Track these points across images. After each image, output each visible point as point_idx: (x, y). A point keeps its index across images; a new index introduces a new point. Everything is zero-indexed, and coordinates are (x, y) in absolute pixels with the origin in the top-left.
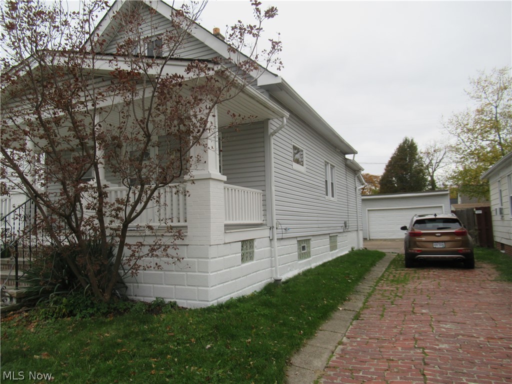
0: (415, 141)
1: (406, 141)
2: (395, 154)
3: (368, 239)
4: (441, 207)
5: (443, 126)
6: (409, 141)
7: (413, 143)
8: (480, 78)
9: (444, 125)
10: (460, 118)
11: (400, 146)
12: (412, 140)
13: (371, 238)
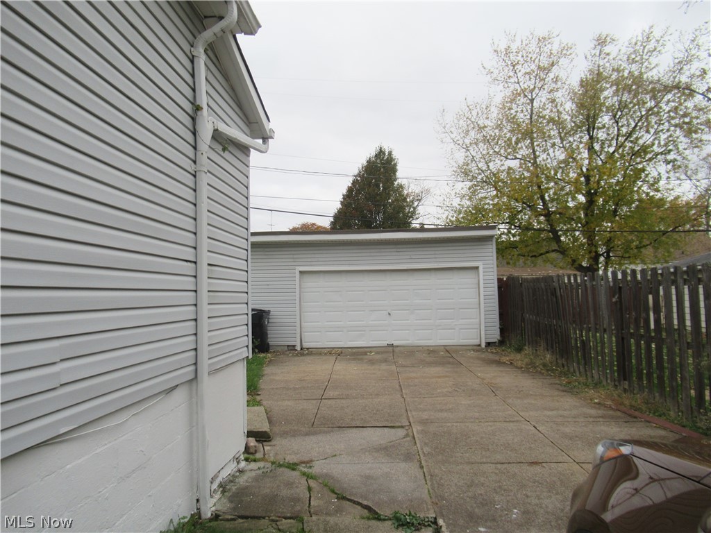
0: (395, 155)
1: (381, 153)
2: (359, 175)
3: (298, 348)
4: (477, 268)
5: (443, 130)
6: (384, 154)
7: (391, 158)
8: (509, 47)
9: (445, 127)
10: (474, 113)
11: (369, 162)
12: (390, 153)
13: (305, 345)
